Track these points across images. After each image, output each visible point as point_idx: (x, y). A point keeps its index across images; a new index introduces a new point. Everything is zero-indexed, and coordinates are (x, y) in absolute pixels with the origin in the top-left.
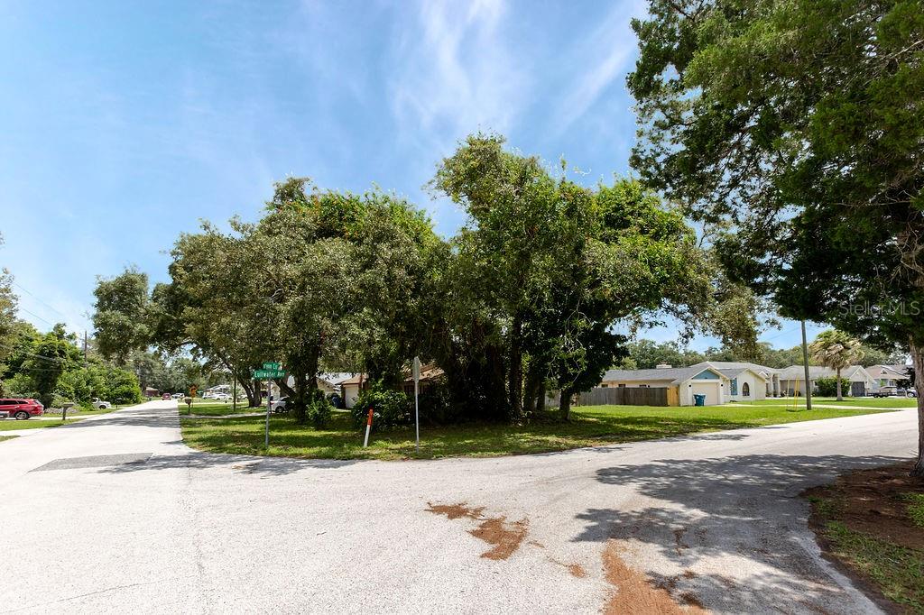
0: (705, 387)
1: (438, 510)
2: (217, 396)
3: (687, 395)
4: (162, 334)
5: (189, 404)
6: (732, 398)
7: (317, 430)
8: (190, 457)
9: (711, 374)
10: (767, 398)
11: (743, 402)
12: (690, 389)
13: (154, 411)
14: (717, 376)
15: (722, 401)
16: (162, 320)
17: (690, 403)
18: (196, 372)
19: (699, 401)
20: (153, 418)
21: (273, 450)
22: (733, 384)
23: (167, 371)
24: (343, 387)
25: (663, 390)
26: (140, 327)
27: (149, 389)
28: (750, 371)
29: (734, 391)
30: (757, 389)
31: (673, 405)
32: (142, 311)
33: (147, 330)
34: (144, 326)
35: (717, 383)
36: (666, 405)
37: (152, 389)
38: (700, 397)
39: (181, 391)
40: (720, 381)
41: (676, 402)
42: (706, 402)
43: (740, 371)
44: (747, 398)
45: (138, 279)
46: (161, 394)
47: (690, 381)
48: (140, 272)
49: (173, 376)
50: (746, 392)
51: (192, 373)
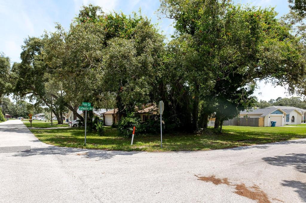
0: (276, 118)
1: (205, 179)
2: (40, 119)
3: (268, 122)
4: (19, 88)
5: (31, 122)
6: (287, 123)
7: (101, 136)
8: (50, 149)
9: (280, 112)
10: (302, 123)
11: (291, 125)
12: (269, 119)
13: (14, 125)
14: (282, 113)
15: (283, 124)
16: (19, 81)
17: (269, 125)
18: (31, 107)
19: (273, 124)
20: (16, 128)
21: (90, 146)
22: (288, 116)
23: (15, 106)
24: (104, 115)
25: (257, 119)
26: (7, 84)
27: (7, 114)
28: (296, 111)
29: (288, 120)
30: (298, 119)
31: (261, 126)
32: (8, 76)
33: (11, 86)
34: (10, 84)
35: (281, 116)
36: (258, 126)
37: (8, 115)
38: (274, 122)
39: (21, 116)
40: (283, 115)
41: (262, 125)
42: (276, 125)
43: (291, 110)
44: (293, 123)
45: (5, 60)
46: (13, 117)
47: (270, 115)
48: (6, 56)
49: (18, 109)
50: (293, 121)
51: (30, 107)
